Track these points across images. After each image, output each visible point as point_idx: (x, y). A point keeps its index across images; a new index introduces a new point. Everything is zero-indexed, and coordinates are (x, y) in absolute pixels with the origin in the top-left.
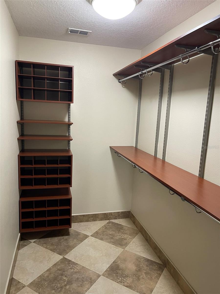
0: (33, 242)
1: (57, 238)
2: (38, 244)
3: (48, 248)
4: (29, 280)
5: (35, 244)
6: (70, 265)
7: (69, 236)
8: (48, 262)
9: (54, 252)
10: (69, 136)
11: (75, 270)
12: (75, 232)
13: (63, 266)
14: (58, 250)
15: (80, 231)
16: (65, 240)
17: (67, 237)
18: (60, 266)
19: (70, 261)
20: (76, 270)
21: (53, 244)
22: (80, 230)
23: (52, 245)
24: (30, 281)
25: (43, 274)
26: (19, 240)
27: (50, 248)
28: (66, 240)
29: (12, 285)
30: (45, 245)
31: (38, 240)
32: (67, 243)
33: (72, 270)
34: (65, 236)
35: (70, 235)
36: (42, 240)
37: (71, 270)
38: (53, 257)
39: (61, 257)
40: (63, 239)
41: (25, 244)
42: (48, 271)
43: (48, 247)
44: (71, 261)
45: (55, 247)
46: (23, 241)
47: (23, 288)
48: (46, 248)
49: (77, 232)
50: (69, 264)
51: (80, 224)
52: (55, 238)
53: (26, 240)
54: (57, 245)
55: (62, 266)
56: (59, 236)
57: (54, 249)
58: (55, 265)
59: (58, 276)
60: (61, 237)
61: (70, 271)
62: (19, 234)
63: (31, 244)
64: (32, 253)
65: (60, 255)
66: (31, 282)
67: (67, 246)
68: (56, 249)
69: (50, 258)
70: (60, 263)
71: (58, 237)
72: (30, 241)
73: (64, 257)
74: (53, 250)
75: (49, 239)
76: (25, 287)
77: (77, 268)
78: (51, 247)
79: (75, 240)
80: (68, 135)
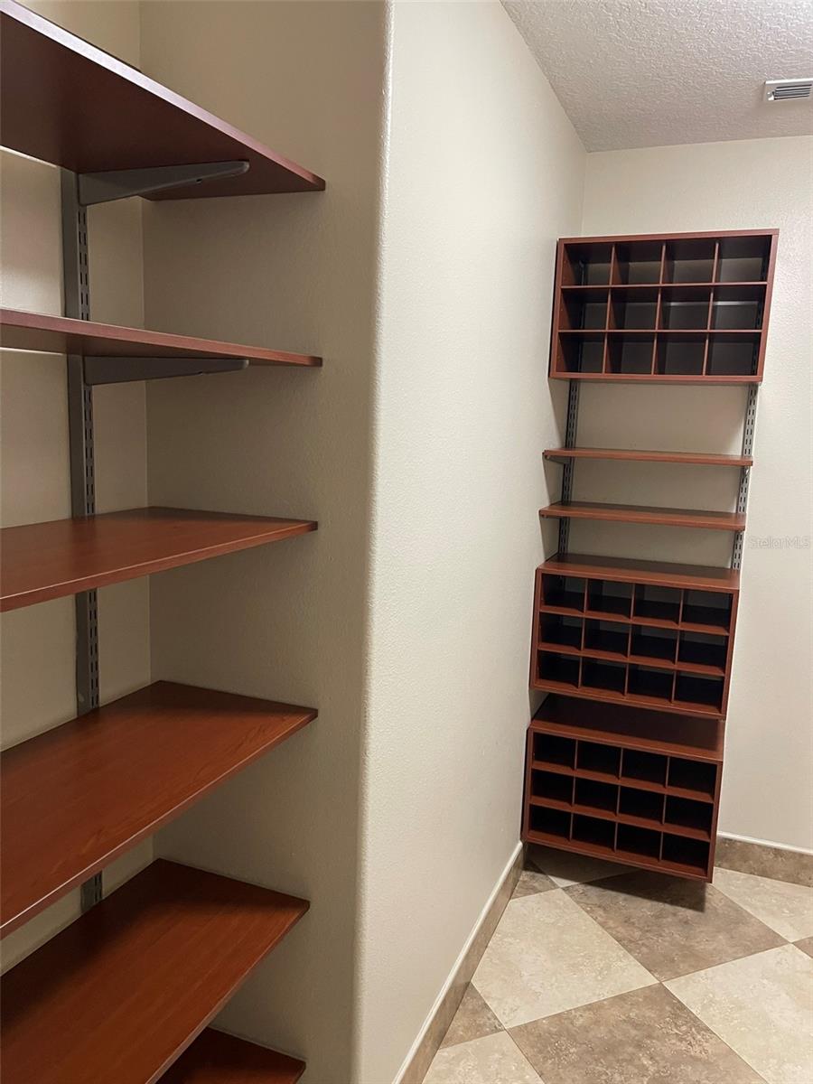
0: (563, 889)
1: (652, 905)
2: (578, 903)
3: (610, 928)
4: (518, 1011)
5: (567, 897)
6: (680, 1022)
7: (700, 913)
8: (599, 978)
9: (630, 951)
10: (740, 515)
11: (695, 1051)
12: (729, 907)
13: (653, 1016)
14: (644, 950)
15: (749, 910)
16: (680, 921)
17: (690, 913)
18: (637, 1012)
19: (682, 1007)
20: (698, 1049)
21: (632, 920)
22: (750, 905)
23: (626, 922)
24: (522, 1018)
25: (573, 1011)
26: (515, 865)
27: (618, 929)
28: (686, 923)
29: (461, 1007)
30: (601, 912)
31: (581, 888)
32: (687, 938)
33: (683, 1046)
34: (683, 909)
35: (707, 911)
36: (594, 892)
37: (678, 1043)
38: (621, 967)
39: (651, 980)
40: (675, 915)
41: (536, 885)
42: (589, 1009)
43: (611, 923)
44: (686, 1008)
45: (637, 934)
46: (532, 873)
47: (492, 1032)
48: (603, 925)
49: (737, 911)
50: (677, 1016)
51: (757, 880)
52: (645, 901)
53: (539, 871)
54: (646, 928)
55: (648, 1013)
56: (659, 899)
57: (631, 941)
58: (622, 998)
59: (621, 1043)
60: (668, 906)
61: (674, 1044)
62: (520, 844)
63: (554, 891)
64: (552, 924)
65: (650, 971)
66: (523, 1023)
67: (684, 946)
68: (640, 942)
69: (608, 967)
70: (641, 1000)
71: (655, 903)
72: (554, 879)
73: (661, 983)
74: (627, 944)
75: (621, 898)
76: (501, 1030)
77: (705, 1044)
78: (620, 929)
79: (721, 937)
80: (734, 511)
